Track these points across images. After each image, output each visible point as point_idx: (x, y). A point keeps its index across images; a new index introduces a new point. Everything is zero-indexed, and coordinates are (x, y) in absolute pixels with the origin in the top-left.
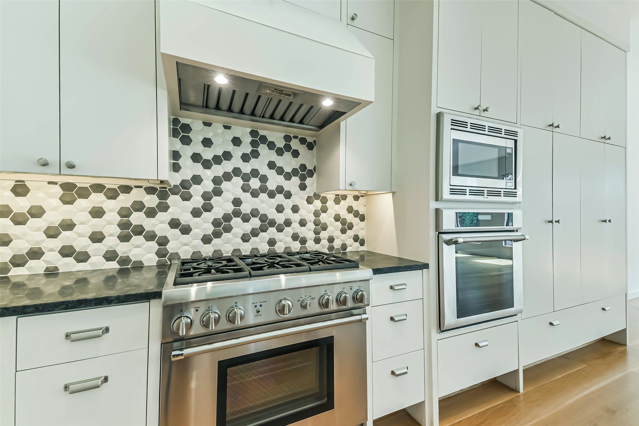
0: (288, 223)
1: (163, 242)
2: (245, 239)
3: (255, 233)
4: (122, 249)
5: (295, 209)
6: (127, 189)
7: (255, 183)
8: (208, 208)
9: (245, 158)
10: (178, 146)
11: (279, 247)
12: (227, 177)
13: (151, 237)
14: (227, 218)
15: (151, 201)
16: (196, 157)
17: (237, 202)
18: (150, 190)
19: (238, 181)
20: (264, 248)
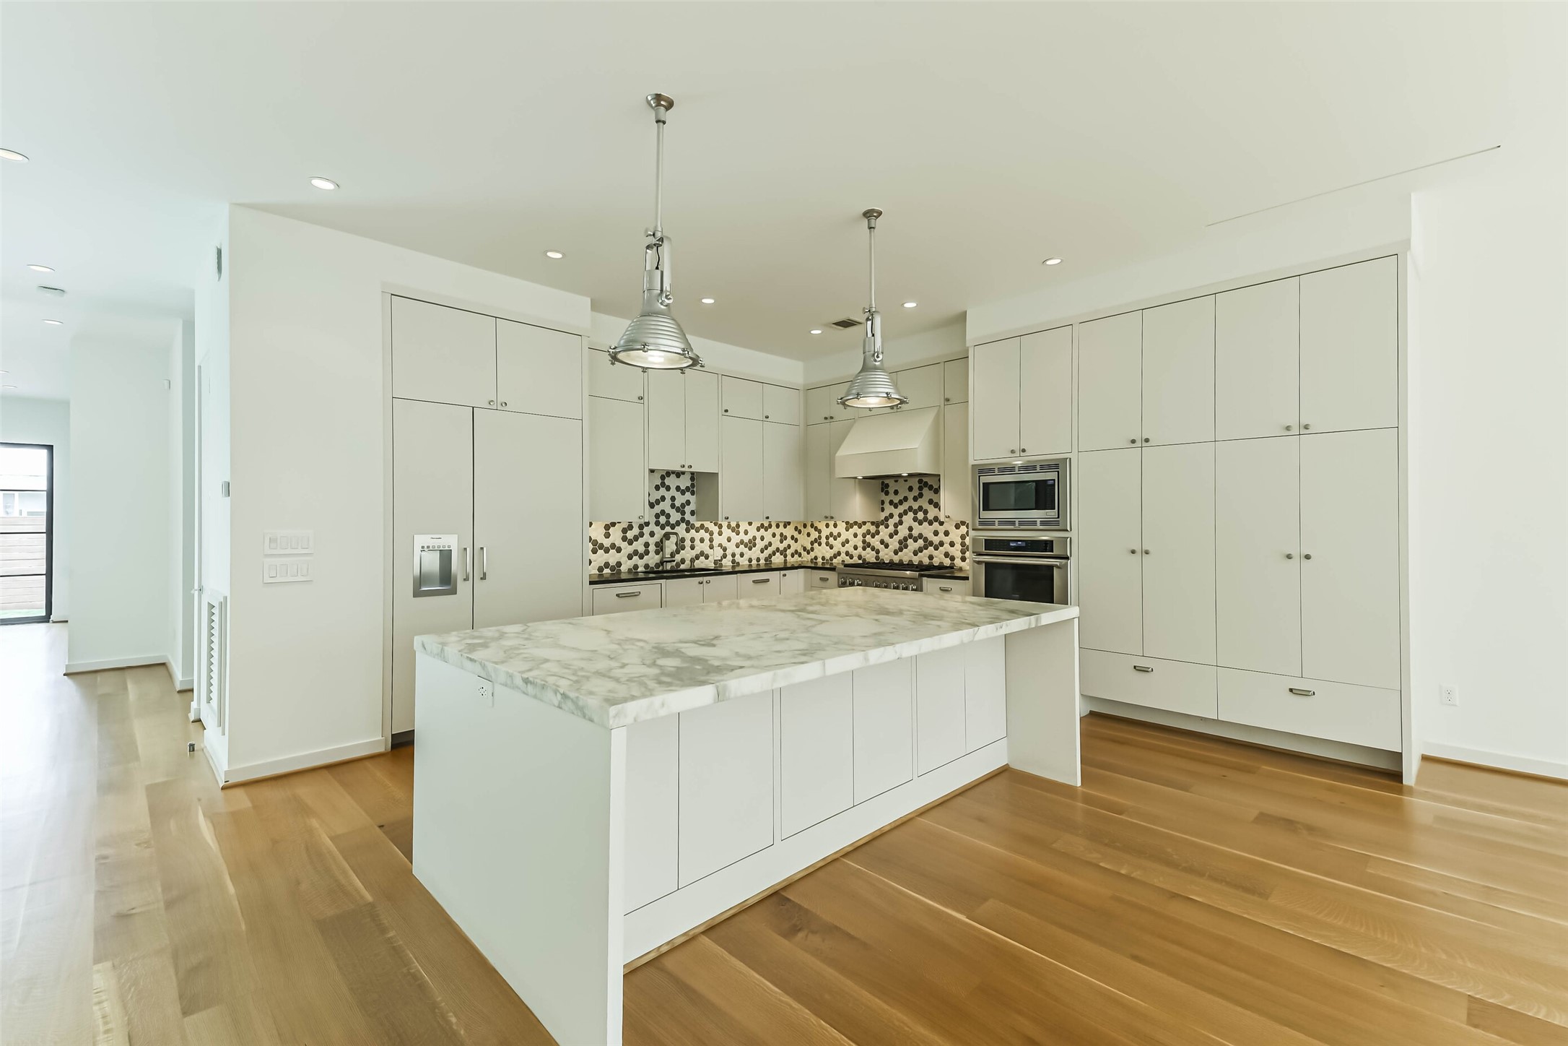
0: (942, 544)
1: (878, 552)
2: (915, 553)
3: (921, 550)
4: (863, 553)
5: (947, 533)
6: (864, 523)
7: (920, 515)
8: (896, 533)
9: (915, 499)
10: (883, 496)
11: (935, 562)
12: (905, 513)
13: (873, 549)
14: (905, 539)
15: (873, 529)
16: (891, 502)
17: (910, 529)
18: (873, 523)
19: (911, 515)
20: (926, 561)
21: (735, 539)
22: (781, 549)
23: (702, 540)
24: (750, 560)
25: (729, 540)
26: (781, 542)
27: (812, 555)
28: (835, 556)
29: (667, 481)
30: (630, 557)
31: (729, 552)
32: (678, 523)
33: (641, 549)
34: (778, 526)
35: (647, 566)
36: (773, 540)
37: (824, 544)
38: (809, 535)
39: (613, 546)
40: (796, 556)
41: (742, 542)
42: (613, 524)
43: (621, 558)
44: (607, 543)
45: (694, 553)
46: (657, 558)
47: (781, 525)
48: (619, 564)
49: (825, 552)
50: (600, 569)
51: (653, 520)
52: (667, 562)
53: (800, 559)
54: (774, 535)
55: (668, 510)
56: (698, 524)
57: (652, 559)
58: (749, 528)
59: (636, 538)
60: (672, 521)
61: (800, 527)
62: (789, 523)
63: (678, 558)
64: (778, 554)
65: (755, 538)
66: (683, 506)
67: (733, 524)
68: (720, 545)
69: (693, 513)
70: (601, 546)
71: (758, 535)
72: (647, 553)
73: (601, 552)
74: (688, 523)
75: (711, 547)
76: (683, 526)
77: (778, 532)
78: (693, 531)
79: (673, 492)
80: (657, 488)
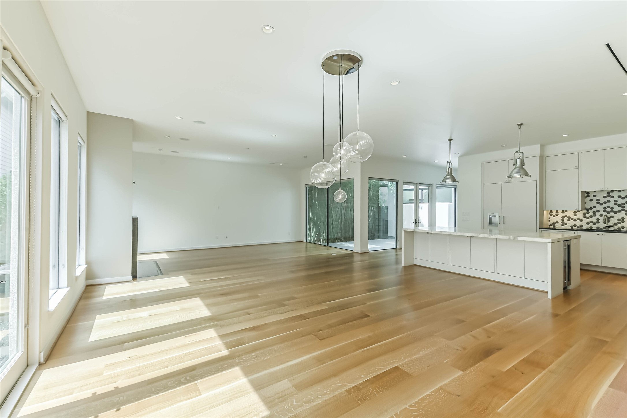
29: (612, 194)
30: (588, 223)
32: (620, 211)
33: (595, 221)
35: (598, 227)
39: (578, 219)
43: (583, 223)
44: (575, 218)
46: (605, 225)
48: (582, 225)
51: (602, 210)
55: (612, 206)
57: (602, 225)
59: (591, 217)
60: (615, 210)
66: (623, 204)
70: (572, 219)
72: (598, 223)
79: (616, 198)
80: (605, 197)
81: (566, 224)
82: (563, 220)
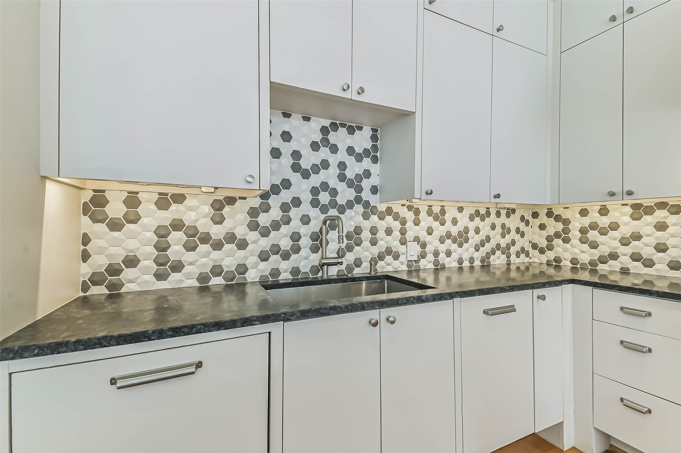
21: (440, 230)
22: (503, 245)
23: (389, 232)
24: (460, 261)
25: (430, 231)
26: (503, 236)
27: (551, 255)
28: (603, 260)
29: (333, 137)
30: (264, 257)
31: (430, 249)
32: (350, 205)
33: (286, 244)
34: (498, 214)
35: (295, 271)
36: (492, 233)
37: (575, 241)
38: (542, 227)
39: (231, 238)
40: (523, 256)
41: (449, 235)
42: (231, 201)
43: (246, 258)
44: (217, 232)
45: (375, 251)
46: (315, 259)
47: (503, 212)
48: (242, 269)
49: (577, 251)
50: (203, 278)
51: (306, 197)
52: (329, 265)
53: (527, 260)
54: (493, 227)
55: (333, 182)
56: (382, 207)
58: (458, 216)
59: (276, 226)
60: (341, 200)
61: (528, 217)
62: (514, 211)
63: (350, 257)
64: (498, 253)
65: (466, 230)
66: (359, 178)
67: (436, 209)
68: (417, 239)
69: (374, 190)
70: (206, 239)
71: (472, 226)
72: (297, 249)
73: (203, 248)
74: (367, 204)
75: (403, 242)
76: (359, 208)
77: (498, 222)
78: (374, 218)
79: (342, 155)
80: (315, 146)
81: (178, 267)
82: (162, 248)
